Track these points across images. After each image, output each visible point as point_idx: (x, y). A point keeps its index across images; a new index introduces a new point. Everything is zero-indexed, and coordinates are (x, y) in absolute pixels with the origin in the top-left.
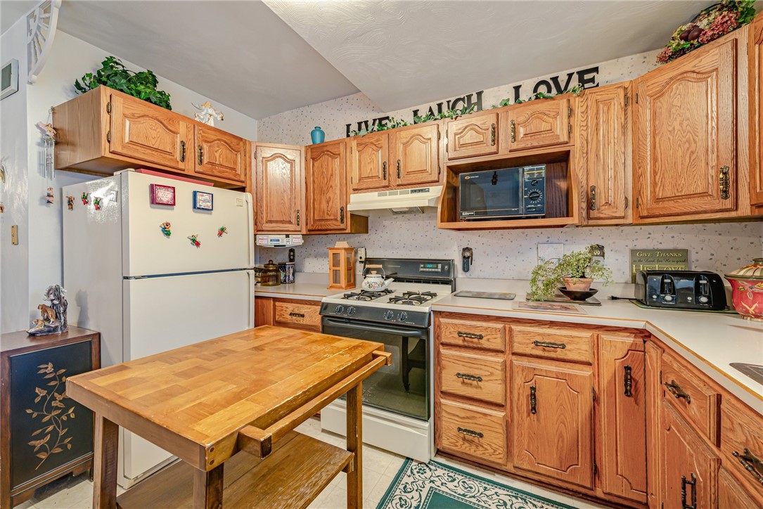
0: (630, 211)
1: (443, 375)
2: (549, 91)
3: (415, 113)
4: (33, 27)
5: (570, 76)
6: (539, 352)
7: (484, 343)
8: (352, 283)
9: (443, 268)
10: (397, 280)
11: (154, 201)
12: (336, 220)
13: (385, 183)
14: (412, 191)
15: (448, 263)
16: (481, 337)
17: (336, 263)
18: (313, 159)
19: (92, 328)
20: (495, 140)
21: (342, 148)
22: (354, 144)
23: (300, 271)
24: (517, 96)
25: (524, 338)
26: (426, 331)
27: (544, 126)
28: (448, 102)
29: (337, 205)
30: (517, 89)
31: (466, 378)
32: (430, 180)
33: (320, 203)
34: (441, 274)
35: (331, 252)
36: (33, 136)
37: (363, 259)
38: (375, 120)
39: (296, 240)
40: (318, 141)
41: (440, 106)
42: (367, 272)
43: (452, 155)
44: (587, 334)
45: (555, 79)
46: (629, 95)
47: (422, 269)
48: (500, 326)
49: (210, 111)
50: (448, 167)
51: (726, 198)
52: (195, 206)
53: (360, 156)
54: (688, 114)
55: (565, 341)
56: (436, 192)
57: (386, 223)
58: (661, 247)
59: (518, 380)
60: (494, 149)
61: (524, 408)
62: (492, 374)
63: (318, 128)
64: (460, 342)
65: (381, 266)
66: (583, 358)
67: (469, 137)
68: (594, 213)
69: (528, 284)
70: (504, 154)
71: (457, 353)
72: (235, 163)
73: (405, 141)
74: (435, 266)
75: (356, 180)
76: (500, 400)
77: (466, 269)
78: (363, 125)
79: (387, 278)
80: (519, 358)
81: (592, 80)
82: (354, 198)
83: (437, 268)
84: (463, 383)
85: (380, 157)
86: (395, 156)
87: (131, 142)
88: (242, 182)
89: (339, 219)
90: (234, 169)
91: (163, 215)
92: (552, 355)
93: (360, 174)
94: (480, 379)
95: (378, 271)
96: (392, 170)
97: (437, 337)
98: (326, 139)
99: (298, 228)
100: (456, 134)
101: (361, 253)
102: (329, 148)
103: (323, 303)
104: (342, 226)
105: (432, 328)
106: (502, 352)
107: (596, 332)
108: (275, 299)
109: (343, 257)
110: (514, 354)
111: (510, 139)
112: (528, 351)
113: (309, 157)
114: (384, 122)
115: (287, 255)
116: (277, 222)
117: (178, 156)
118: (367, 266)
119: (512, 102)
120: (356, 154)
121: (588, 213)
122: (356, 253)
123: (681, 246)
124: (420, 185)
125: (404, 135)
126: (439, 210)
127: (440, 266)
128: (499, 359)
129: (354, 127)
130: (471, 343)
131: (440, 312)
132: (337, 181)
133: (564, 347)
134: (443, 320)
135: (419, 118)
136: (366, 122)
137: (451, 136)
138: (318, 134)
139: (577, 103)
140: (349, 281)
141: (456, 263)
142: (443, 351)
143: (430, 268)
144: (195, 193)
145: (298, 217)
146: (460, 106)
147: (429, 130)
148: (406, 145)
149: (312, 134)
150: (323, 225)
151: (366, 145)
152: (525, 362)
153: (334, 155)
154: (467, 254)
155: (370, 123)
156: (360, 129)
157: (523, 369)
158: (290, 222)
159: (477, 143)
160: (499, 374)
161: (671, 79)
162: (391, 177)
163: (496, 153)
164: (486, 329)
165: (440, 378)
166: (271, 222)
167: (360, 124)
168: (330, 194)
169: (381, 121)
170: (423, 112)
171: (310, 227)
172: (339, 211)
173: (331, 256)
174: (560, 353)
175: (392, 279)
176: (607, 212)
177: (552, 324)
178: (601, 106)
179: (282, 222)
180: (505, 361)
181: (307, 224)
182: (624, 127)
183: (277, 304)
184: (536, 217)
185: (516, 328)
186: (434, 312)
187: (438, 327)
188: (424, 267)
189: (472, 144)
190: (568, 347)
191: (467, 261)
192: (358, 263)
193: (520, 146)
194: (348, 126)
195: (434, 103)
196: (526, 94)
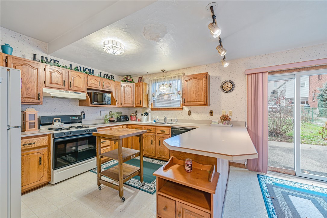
3: (71, 65)
5: (110, 76)
9: (79, 118)
13: (64, 88)
14: (75, 93)
15: (80, 116)
20: (100, 85)
22: (47, 67)
28: (83, 68)
29: (35, 91)
30: (101, 73)
38: (51, 59)
41: (80, 67)
42: (54, 121)
45: (108, 75)
47: (71, 119)
50: (87, 88)
56: (84, 95)
63: (8, 45)
65: (60, 118)
67: (94, 82)
73: (73, 75)
74: (76, 117)
75: (47, 82)
77: (84, 118)
78: (44, 58)
79: (62, 123)
81: (113, 78)
82: (45, 90)
83: (77, 118)
86: (69, 79)
95: (59, 120)
100: (90, 80)
124: (79, 91)
127: (78, 117)
132: (35, 80)
143: (74, 118)
147: (81, 75)
148: (73, 77)
151: (54, 70)
153: (33, 68)
154: (83, 113)
156: (42, 60)
159: (96, 84)
163: (100, 88)
167: (42, 57)
168: (30, 85)
170: (74, 67)
188: (72, 118)
189: (94, 84)
191: (84, 115)
193: (105, 88)
195: (79, 65)
196: (102, 76)
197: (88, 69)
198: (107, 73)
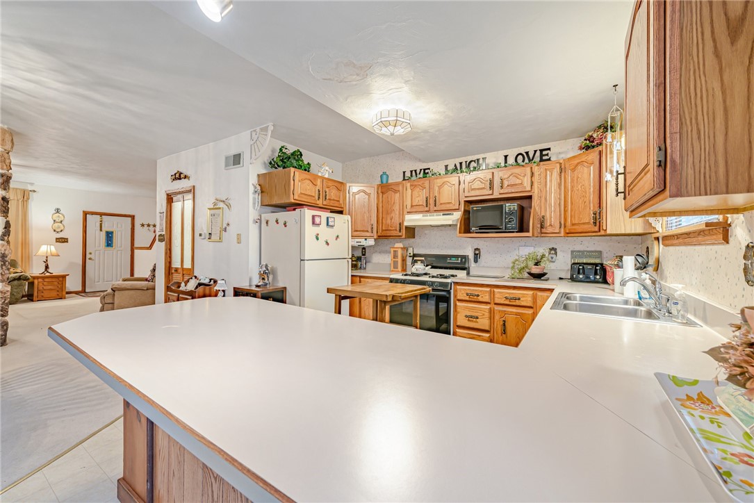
0: (562, 230)
1: (458, 317)
2: (523, 161)
3: (446, 166)
4: (255, 137)
5: (535, 151)
6: (507, 302)
7: (480, 299)
8: (404, 269)
9: (461, 260)
10: (433, 267)
11: (314, 223)
12: (396, 230)
13: (427, 209)
14: (443, 215)
15: (465, 258)
16: (478, 296)
17: (395, 256)
18: (382, 193)
19: (281, 285)
20: (491, 187)
21: (401, 188)
22: (408, 185)
23: (369, 262)
24: (506, 162)
25: (500, 295)
26: (449, 292)
27: (518, 181)
28: (466, 162)
29: (397, 221)
30: (506, 157)
31: (469, 317)
32: (454, 208)
33: (386, 220)
34: (461, 264)
35: (392, 250)
36: (252, 189)
37: (412, 255)
38: (421, 170)
39: (371, 242)
40: (385, 181)
41: (461, 163)
42: (414, 262)
43: (467, 194)
44: (531, 292)
45: (527, 153)
46: (563, 167)
47: (449, 261)
48: (488, 289)
49: (327, 168)
50: (465, 201)
51: (595, 226)
52: (328, 225)
53: (412, 192)
54: (583, 183)
55: (520, 296)
56: (457, 216)
57: (426, 232)
58: (588, 249)
59: (497, 317)
60: (490, 192)
61: (500, 332)
62: (484, 315)
63: (384, 173)
64: (467, 298)
65: (423, 258)
66: (528, 305)
67: (477, 185)
68: (544, 230)
69: (510, 270)
70: (496, 195)
71: (466, 305)
72: (339, 198)
73: (439, 185)
75: (409, 206)
76: (487, 328)
77: (476, 261)
78: (414, 172)
79: (427, 266)
80: (498, 306)
81: (547, 155)
82: (408, 217)
83: (458, 260)
84: (469, 320)
85: (424, 194)
86: (433, 193)
87: (301, 193)
88: (342, 208)
89: (398, 229)
90: (338, 201)
91: (316, 230)
92: (514, 304)
93: (412, 203)
94: (477, 318)
95: (422, 262)
96: (432, 201)
97: (455, 296)
98: (390, 181)
99: (372, 235)
100: (469, 183)
101: (410, 251)
102: (393, 187)
103: (391, 278)
104: (400, 234)
105: (452, 291)
106: (489, 303)
107: (535, 292)
108: (361, 277)
109: (400, 252)
110: (495, 304)
111: (500, 188)
112: (502, 302)
113: (379, 192)
114: (426, 171)
115: (361, 252)
116: (360, 231)
117: (317, 198)
118: (415, 258)
119: (503, 165)
120: (409, 191)
121: (541, 230)
122: (407, 251)
123: (598, 249)
124: (447, 212)
125: (439, 182)
126: (458, 226)
127: (460, 259)
128: (488, 307)
129: (408, 174)
130: (473, 299)
131: (457, 283)
132: (396, 207)
133: (519, 299)
134: (458, 287)
135: (448, 171)
136: (415, 171)
137: (466, 183)
138: (385, 177)
139: (536, 169)
140: (403, 267)
141: (470, 257)
142: (458, 304)
143: (454, 260)
144: (328, 218)
145: (372, 228)
146: (473, 164)
147: (453, 179)
148: (440, 187)
149: (381, 176)
150: (389, 233)
151: (416, 186)
152: (501, 308)
153: (396, 191)
154: (477, 252)
155: (418, 172)
156: (411, 175)
157: (499, 311)
158: (367, 231)
159: (481, 189)
160: (487, 314)
161: (578, 163)
162: (431, 205)
163: (492, 194)
164: (481, 291)
165: (456, 319)
166: (357, 231)
167: (411, 172)
168: (393, 215)
169: (425, 172)
170: (451, 167)
171: (379, 234)
172: (398, 225)
173: (392, 252)
174: (517, 303)
175: (430, 267)
176: (550, 230)
177: (515, 288)
178: (548, 172)
179: (363, 231)
180: (490, 308)
181: (377, 232)
182: (560, 185)
183: (362, 279)
184: (513, 232)
185: (496, 290)
186: (454, 282)
187: (456, 291)
189: (478, 189)
190: (522, 299)
191: (477, 256)
192: (408, 258)
193: (506, 191)
194: (404, 172)
195: (457, 161)
196: (511, 160)
197: (475, 161)
198: (523, 150)
